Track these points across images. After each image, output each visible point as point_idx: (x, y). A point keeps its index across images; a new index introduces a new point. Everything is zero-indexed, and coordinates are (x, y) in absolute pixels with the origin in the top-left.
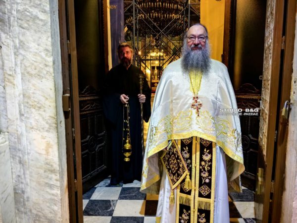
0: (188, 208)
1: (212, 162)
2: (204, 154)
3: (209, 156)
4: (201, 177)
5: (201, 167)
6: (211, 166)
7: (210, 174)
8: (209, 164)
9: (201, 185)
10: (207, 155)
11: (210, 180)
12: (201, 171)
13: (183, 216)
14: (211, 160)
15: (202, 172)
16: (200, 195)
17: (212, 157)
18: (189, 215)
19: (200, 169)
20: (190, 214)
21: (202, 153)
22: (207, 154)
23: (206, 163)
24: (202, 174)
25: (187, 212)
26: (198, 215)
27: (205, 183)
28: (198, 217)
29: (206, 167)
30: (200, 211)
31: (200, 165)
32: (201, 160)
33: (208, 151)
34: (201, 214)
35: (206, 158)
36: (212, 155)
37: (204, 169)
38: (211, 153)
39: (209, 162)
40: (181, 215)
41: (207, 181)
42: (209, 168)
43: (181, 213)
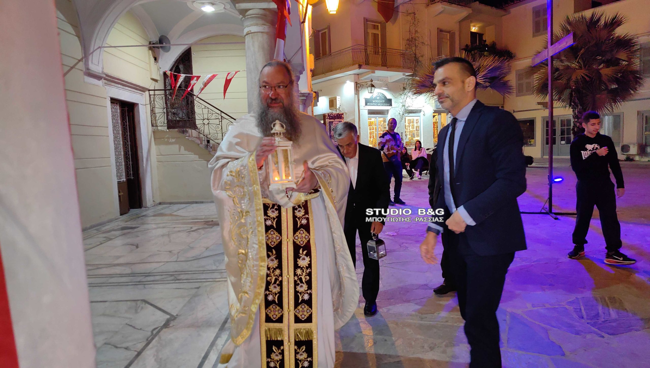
0: (280, 344)
1: (311, 268)
2: (299, 258)
3: (308, 259)
4: (296, 292)
5: (296, 278)
6: (310, 274)
7: (310, 287)
8: (308, 271)
9: (297, 304)
10: (304, 259)
11: (310, 295)
12: (296, 284)
13: (273, 356)
14: (310, 266)
15: (298, 284)
16: (297, 320)
17: (311, 261)
18: (282, 353)
19: (295, 281)
20: (283, 351)
21: (296, 256)
22: (304, 256)
23: (303, 271)
24: (298, 288)
25: (279, 348)
26: (295, 350)
27: (303, 301)
28: (296, 353)
29: (303, 277)
30: (298, 344)
31: (295, 274)
32: (296, 266)
33: (305, 252)
34: (299, 348)
35: (303, 263)
36: (311, 258)
37: (301, 280)
38: (309, 254)
39: (307, 268)
40: (268, 356)
41: (306, 297)
42: (308, 278)
43: (269, 352)
